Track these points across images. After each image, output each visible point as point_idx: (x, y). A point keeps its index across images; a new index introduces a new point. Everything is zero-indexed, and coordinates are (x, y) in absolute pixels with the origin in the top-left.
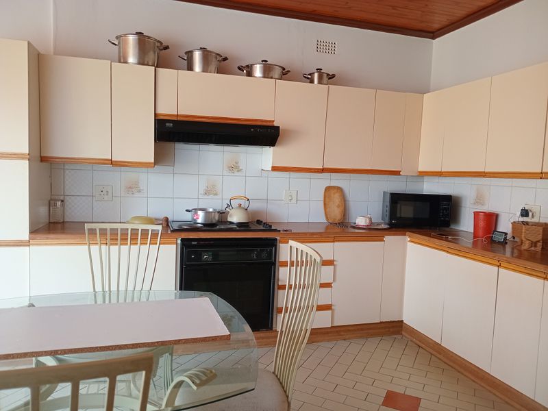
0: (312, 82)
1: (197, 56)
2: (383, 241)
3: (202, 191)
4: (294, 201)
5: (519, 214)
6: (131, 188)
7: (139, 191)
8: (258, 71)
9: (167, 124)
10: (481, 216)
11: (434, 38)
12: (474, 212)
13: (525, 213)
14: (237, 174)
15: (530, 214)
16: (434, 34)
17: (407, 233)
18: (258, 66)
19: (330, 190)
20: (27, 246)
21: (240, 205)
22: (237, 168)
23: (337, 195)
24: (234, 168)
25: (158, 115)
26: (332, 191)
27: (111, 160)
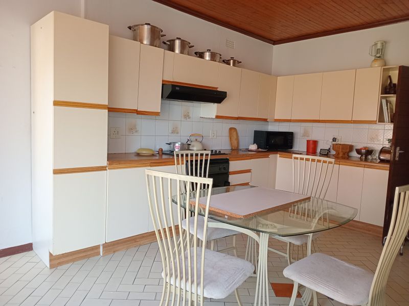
0: (229, 64)
1: (177, 43)
2: (268, 157)
3: (170, 132)
4: (215, 137)
5: (331, 140)
6: (132, 129)
7: (136, 131)
8: (207, 56)
9: (177, 88)
10: (311, 142)
11: (274, 44)
12: (307, 141)
13: (334, 140)
14: (188, 120)
15: (337, 140)
16: (275, 42)
17: (278, 153)
18: (208, 53)
19: (232, 130)
20: (106, 170)
21: (196, 140)
22: (188, 116)
23: (235, 133)
24: (187, 116)
25: (163, 81)
26: (233, 130)
27: (137, 110)
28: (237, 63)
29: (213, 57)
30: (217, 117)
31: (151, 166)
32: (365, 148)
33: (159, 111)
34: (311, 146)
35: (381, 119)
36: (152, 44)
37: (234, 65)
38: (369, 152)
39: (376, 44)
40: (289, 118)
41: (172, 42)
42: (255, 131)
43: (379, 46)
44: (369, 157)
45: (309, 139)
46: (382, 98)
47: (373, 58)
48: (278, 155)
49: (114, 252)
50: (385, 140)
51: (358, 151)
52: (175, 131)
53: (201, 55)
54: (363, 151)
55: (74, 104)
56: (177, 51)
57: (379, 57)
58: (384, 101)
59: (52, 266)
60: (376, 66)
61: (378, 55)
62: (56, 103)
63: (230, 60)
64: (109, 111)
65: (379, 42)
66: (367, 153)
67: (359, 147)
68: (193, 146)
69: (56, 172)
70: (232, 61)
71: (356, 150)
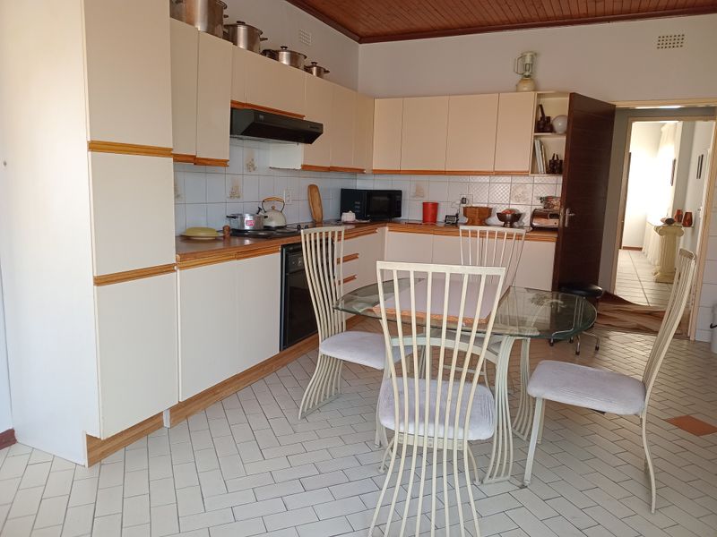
0: (312, 73)
1: (242, 30)
3: (228, 195)
4: (291, 201)
5: (459, 202)
8: (284, 58)
10: (430, 206)
11: (360, 42)
12: (424, 204)
13: (463, 201)
14: (253, 173)
15: (467, 201)
18: (285, 53)
19: (312, 188)
20: (174, 271)
21: (273, 208)
22: (253, 165)
23: (317, 194)
24: (251, 166)
25: (232, 102)
26: (314, 190)
27: (194, 157)
28: (321, 72)
29: (294, 59)
30: (305, 167)
31: (238, 259)
32: (511, 211)
33: (227, 158)
34: (430, 211)
35: (534, 170)
36: (210, 30)
37: (319, 74)
38: (516, 217)
39: (523, 57)
40: (397, 168)
41: (231, 28)
42: (342, 190)
43: (528, 60)
44: (515, 224)
45: (425, 200)
46: (536, 137)
47: (520, 77)
48: (387, 229)
49: (187, 417)
50: (534, 199)
51: (501, 216)
52: (235, 194)
53: (273, 55)
54: (509, 216)
55: (121, 148)
56: (242, 44)
57: (529, 76)
58: (537, 143)
59: (92, 462)
60: (525, 89)
61: (527, 74)
62: (94, 146)
63: (312, 67)
64: (174, 160)
65: (529, 54)
66: (511, 218)
67: (501, 209)
68: (271, 220)
69: (100, 281)
70: (315, 68)
71: (498, 214)
